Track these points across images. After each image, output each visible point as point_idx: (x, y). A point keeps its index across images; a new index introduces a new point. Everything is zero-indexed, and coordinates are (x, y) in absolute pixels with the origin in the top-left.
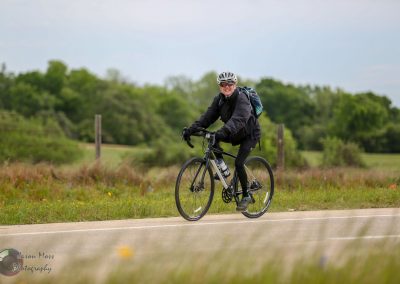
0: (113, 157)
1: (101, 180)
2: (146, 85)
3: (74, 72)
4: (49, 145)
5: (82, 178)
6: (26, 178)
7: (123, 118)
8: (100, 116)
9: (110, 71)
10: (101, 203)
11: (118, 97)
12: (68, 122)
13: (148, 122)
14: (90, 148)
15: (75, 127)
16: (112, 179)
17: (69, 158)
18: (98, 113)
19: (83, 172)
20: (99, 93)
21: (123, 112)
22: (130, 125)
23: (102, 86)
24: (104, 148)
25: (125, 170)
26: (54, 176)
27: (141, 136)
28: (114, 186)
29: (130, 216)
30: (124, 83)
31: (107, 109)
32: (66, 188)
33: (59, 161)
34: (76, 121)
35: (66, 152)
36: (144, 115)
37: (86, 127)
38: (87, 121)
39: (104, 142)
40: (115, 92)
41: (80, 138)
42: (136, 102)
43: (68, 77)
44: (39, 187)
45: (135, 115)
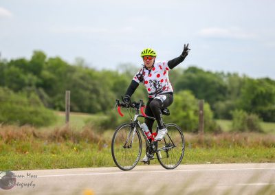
0: (79, 122)
1: (69, 138)
2: (103, 70)
3: (51, 59)
4: (31, 113)
5: (55, 137)
6: (15, 136)
7: (86, 94)
8: (69, 92)
9: (77, 59)
10: (69, 155)
11: (83, 78)
12: (46, 96)
13: (105, 97)
14: (62, 115)
15: (51, 100)
16: (77, 138)
17: (46, 122)
18: (68, 90)
19: (56, 133)
20: (69, 75)
21: (86, 89)
22: (91, 99)
23: (71, 70)
24: (72, 115)
25: (87, 132)
26: (35, 135)
27: (99, 107)
28: (78, 143)
29: (90, 165)
30: (87, 68)
31: (75, 87)
32: (44, 144)
33: (38, 125)
34: (52, 95)
35: (44, 118)
36: (102, 92)
37: (59, 99)
38: (59, 95)
39: (72, 110)
40: (81, 74)
41: (55, 108)
42: (96, 82)
43: (47, 63)
44: (23, 143)
45: (95, 91)
